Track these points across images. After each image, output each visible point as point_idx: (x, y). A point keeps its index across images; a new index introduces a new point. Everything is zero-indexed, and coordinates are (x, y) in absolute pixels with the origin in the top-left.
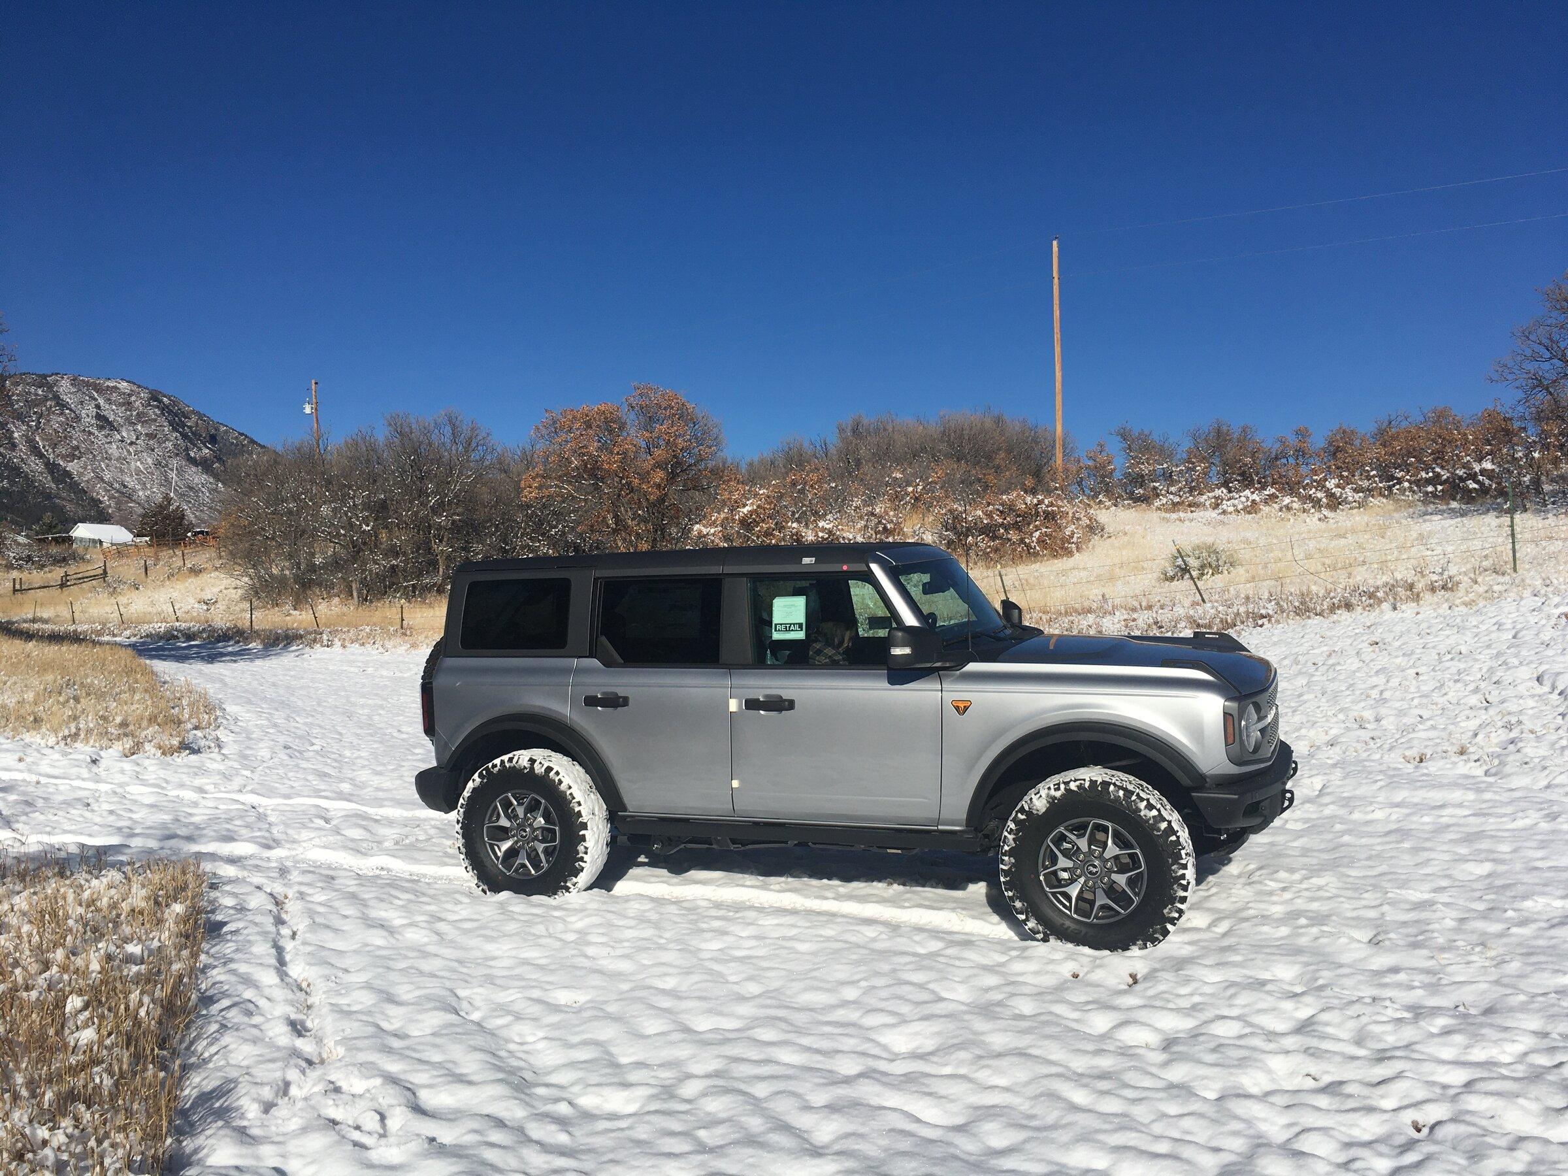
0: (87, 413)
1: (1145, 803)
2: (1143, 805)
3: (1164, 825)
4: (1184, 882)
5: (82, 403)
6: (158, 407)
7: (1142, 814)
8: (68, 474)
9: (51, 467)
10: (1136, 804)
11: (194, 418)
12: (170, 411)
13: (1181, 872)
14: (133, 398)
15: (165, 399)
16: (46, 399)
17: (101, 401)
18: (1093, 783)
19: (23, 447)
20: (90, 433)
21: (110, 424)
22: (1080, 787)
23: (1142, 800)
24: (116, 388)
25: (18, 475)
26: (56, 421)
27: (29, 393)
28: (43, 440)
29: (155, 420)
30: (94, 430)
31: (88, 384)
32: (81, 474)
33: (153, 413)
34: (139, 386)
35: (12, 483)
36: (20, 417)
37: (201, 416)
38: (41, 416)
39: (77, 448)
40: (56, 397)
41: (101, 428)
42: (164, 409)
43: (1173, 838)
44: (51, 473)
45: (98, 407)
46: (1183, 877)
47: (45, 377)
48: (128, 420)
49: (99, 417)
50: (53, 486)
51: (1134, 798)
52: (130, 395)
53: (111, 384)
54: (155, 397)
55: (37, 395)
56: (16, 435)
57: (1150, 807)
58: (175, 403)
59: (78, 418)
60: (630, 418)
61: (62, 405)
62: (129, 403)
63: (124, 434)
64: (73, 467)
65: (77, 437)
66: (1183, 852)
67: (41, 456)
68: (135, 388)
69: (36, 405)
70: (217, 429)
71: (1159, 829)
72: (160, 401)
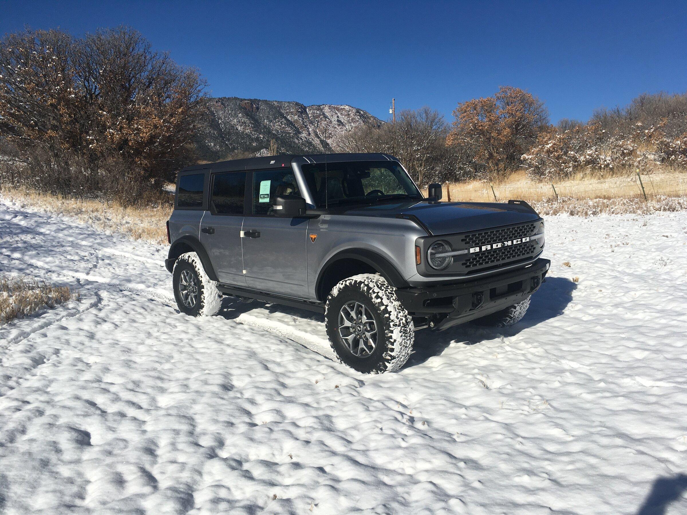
0: (334, 119)
1: (376, 294)
2: (374, 296)
3: (382, 308)
4: (392, 340)
5: (332, 115)
6: (359, 115)
7: (373, 300)
8: (328, 144)
9: (322, 142)
10: (371, 294)
11: (372, 119)
12: (363, 117)
13: (390, 334)
14: (350, 113)
15: (362, 112)
16: (320, 115)
17: (339, 114)
18: (356, 281)
19: (312, 134)
20: (335, 128)
21: (342, 123)
22: (350, 283)
23: (374, 292)
24: (344, 109)
25: (311, 146)
26: (324, 123)
27: (314, 113)
28: (319, 131)
29: (358, 121)
30: (336, 126)
31: (334, 108)
32: (332, 144)
33: (357, 118)
34: (352, 107)
35: (309, 148)
36: (311, 123)
37: (375, 118)
38: (318, 122)
39: (331, 134)
40: (324, 114)
41: (339, 125)
42: (361, 116)
43: (387, 315)
44: (322, 144)
45: (338, 117)
46: (391, 337)
47: (320, 106)
48: (348, 121)
49: (339, 121)
50: (323, 149)
51: (371, 291)
52: (349, 111)
53: (342, 107)
54: (358, 111)
55: (317, 113)
56: (310, 130)
57: (377, 297)
58: (365, 113)
59: (331, 122)
60: (499, 104)
61: (326, 117)
62: (349, 115)
63: (347, 127)
64: (329, 141)
65: (331, 129)
66: (391, 324)
67: (319, 137)
68: (351, 108)
69: (317, 118)
70: (380, 123)
71: (380, 310)
72: (360, 113)
